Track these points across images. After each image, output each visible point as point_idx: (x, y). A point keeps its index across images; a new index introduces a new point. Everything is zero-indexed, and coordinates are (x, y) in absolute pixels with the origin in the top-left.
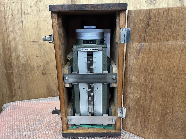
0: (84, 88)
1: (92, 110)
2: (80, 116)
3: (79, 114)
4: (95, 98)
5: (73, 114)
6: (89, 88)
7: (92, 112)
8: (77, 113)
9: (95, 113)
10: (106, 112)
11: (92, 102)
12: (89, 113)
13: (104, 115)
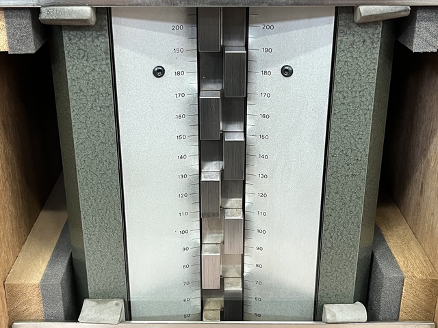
0: (159, 72)
1: (233, 272)
2: (129, 317)
3: (114, 309)
4: (256, 169)
5: (59, 308)
6: (202, 77)
7: (233, 287)
8: (104, 296)
9: (253, 294)
10: (350, 284)
11: (234, 202)
12: (206, 294)
13: (333, 312)
